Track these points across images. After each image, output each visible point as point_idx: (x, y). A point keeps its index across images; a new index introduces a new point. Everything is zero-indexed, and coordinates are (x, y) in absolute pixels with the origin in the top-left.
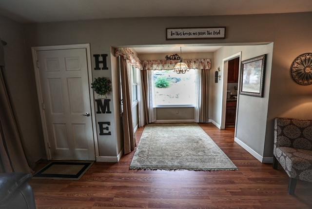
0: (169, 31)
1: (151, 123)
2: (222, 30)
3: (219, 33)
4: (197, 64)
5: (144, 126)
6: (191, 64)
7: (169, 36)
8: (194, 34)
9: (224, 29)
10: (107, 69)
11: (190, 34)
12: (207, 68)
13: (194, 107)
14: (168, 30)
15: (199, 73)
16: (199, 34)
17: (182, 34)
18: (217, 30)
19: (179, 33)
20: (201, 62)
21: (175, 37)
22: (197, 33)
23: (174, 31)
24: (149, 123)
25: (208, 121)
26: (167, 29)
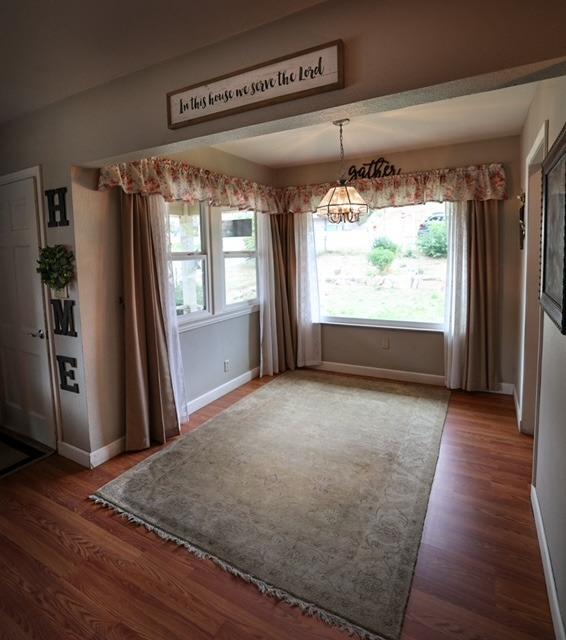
0: (175, 99)
1: (305, 368)
2: (329, 57)
3: (319, 70)
4: (451, 186)
5: (275, 375)
6: (429, 185)
7: (177, 118)
8: (239, 93)
9: (335, 49)
10: (68, 224)
11: (228, 96)
12: (489, 195)
13: (442, 333)
14: (173, 98)
15: (459, 215)
16: (255, 88)
17: (207, 101)
18: (310, 61)
19: (198, 101)
20: (467, 176)
21: (191, 114)
22: (249, 86)
23: (186, 97)
24: (297, 368)
25: (500, 388)
26: (169, 97)
